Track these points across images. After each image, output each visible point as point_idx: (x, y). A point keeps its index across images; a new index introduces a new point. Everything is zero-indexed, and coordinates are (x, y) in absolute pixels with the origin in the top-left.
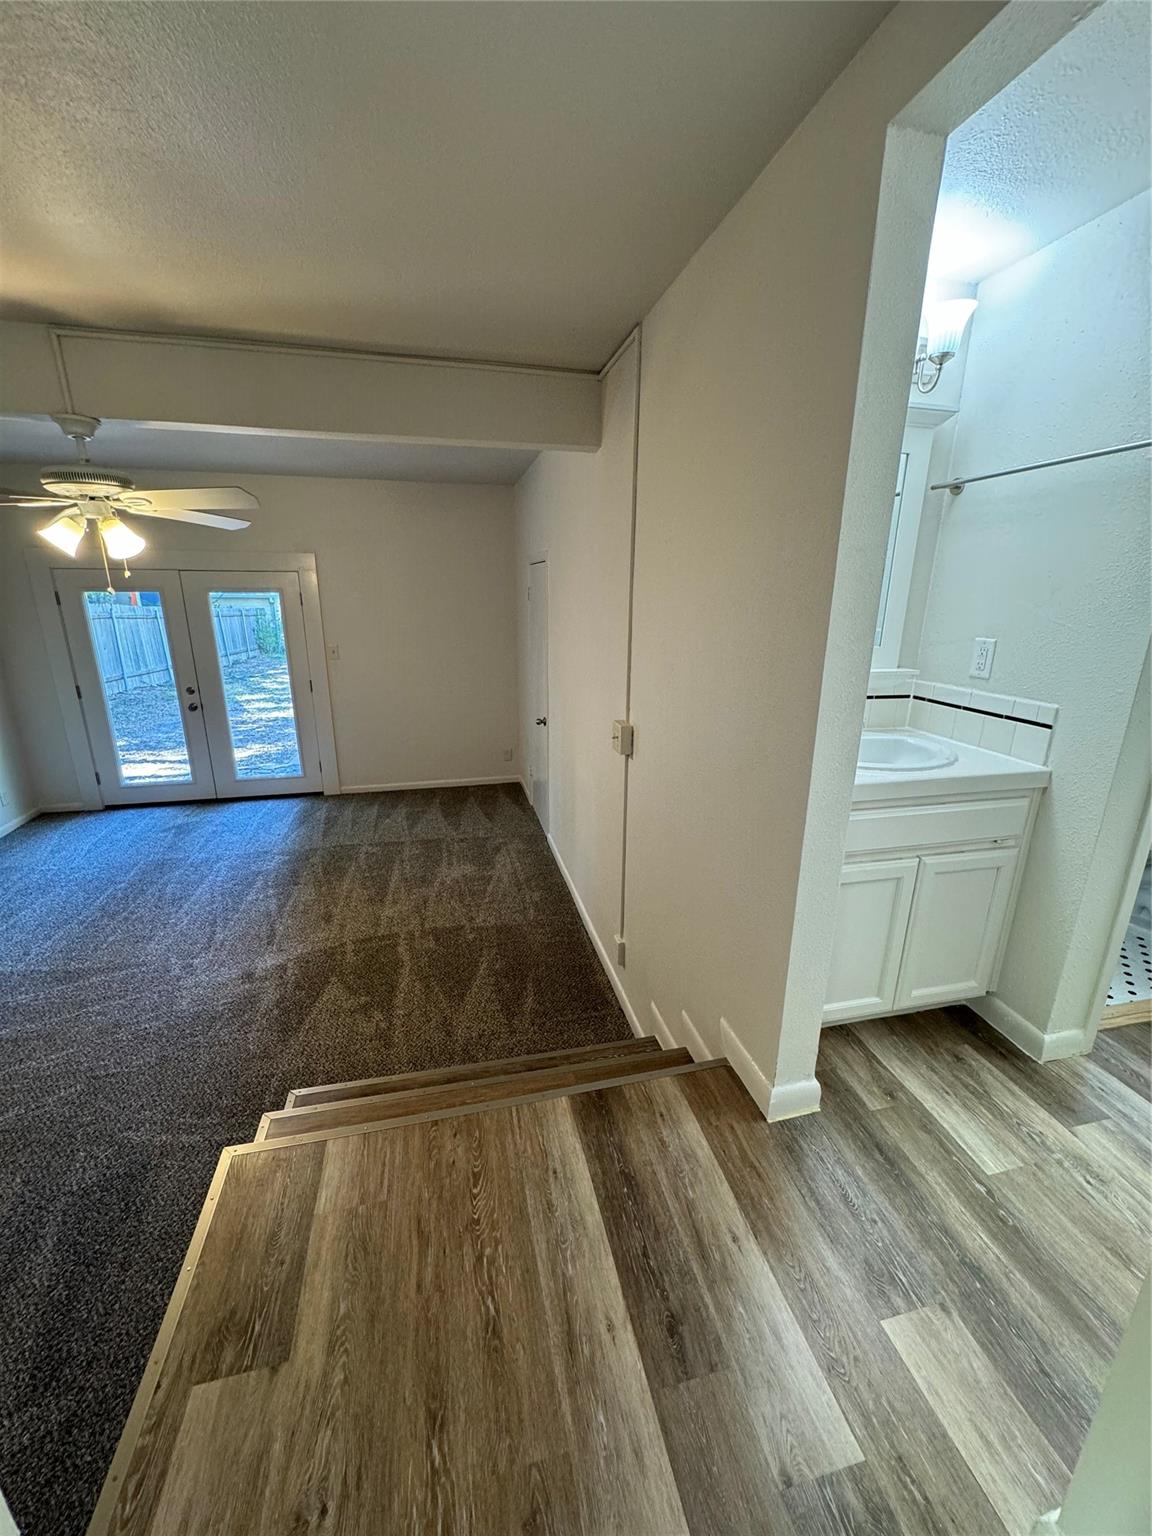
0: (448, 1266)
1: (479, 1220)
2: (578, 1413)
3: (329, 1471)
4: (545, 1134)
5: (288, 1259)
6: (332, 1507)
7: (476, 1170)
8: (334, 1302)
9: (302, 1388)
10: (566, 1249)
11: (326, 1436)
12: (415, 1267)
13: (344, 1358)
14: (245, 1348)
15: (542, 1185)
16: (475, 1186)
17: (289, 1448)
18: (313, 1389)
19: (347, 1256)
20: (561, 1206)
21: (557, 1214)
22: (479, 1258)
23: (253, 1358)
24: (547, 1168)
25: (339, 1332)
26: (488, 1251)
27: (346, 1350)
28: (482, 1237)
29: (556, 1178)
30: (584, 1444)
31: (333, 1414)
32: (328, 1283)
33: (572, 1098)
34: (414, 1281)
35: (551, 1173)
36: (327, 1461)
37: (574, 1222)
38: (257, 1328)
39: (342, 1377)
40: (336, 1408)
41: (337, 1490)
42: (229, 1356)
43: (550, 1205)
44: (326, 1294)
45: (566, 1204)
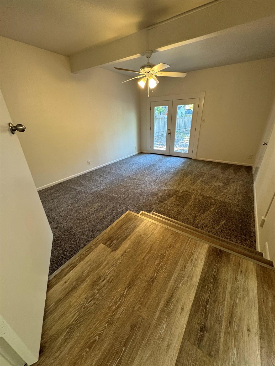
0: (152, 259)
1: (165, 256)
2: (159, 318)
3: (109, 275)
4: (196, 249)
5: (126, 235)
6: (105, 281)
7: (171, 245)
8: (127, 248)
9: (114, 257)
10: (183, 280)
11: (111, 269)
12: (145, 254)
13: (123, 259)
14: (111, 244)
15: (186, 260)
16: (169, 248)
17: (106, 265)
18: (115, 259)
19: (135, 242)
20: (188, 269)
21: (186, 270)
22: (160, 263)
23: (111, 246)
24: (190, 258)
25: (125, 254)
26: (162, 264)
27: (124, 258)
28: (163, 260)
29: (191, 262)
30: (156, 327)
31: (115, 266)
32: (129, 244)
33: (210, 247)
34: (143, 256)
35: (191, 259)
36: (109, 273)
37: (189, 276)
38: (114, 242)
39: (120, 262)
40: (116, 266)
41: (108, 279)
42: (108, 243)
43: (185, 267)
44: (127, 246)
45: (190, 270)
